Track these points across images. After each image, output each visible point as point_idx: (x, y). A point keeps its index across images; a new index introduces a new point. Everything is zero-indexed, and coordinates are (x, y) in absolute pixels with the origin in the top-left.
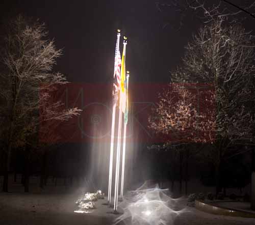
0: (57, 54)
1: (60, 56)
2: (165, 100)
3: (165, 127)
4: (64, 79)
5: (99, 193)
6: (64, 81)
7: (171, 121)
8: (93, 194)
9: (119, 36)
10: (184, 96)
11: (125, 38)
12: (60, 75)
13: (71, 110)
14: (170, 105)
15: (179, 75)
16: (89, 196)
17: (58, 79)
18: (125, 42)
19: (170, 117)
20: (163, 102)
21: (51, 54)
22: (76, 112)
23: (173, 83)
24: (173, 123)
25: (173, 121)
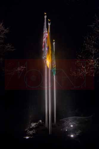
0: (6, 31)
1: (8, 32)
2: (80, 56)
3: (81, 75)
4: (12, 47)
5: (40, 122)
6: (12, 49)
7: (85, 70)
8: (36, 123)
9: (45, 17)
10: (93, 52)
11: (49, 20)
12: (9, 45)
13: (19, 68)
14: (84, 59)
15: (89, 38)
16: (33, 125)
17: (9, 48)
18: (49, 23)
19: (84, 68)
20: (79, 57)
21: (3, 31)
22: (22, 69)
23: (86, 44)
24: (87, 72)
25: (86, 70)
